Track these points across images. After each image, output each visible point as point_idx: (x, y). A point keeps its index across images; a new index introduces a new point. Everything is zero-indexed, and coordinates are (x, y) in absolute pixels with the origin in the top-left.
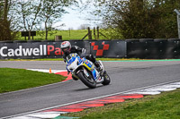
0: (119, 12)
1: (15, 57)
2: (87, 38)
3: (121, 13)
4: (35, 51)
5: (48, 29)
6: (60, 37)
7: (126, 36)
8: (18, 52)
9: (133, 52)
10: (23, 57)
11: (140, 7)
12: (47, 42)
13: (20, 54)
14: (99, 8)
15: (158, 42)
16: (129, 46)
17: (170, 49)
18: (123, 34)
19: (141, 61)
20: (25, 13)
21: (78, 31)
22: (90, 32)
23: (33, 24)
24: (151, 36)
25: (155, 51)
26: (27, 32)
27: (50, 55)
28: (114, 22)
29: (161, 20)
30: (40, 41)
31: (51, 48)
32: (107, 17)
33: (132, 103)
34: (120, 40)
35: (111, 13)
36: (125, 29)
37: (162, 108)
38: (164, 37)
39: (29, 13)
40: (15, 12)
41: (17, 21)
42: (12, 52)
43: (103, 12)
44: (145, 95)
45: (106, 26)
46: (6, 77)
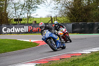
0: (68, 8)
1: (11, 33)
2: (50, 22)
3: (69, 8)
4: (22, 30)
5: (29, 17)
6: (35, 22)
7: (72, 21)
8: (12, 30)
9: (75, 30)
10: (15, 33)
11: (79, 5)
12: (28, 24)
13: (14, 31)
14: (57, 6)
15: (89, 24)
16: (74, 27)
17: (96, 28)
18: (70, 20)
19: (80, 35)
20: (16, 9)
21: (45, 18)
22: (52, 19)
23: (21, 14)
24: (86, 21)
25: (87, 29)
26: (17, 19)
27: (30, 32)
28: (65, 13)
29: (91, 12)
30: (24, 24)
31: (30, 28)
32: (61, 11)
33: (75, 58)
34: (68, 23)
35: (63, 8)
36: (71, 17)
37: (92, 61)
38: (93, 21)
39: (18, 9)
40: (10, 8)
41: (12, 13)
42: (9, 30)
43: (59, 8)
44: (82, 54)
45: (61, 16)
46: (6, 44)
